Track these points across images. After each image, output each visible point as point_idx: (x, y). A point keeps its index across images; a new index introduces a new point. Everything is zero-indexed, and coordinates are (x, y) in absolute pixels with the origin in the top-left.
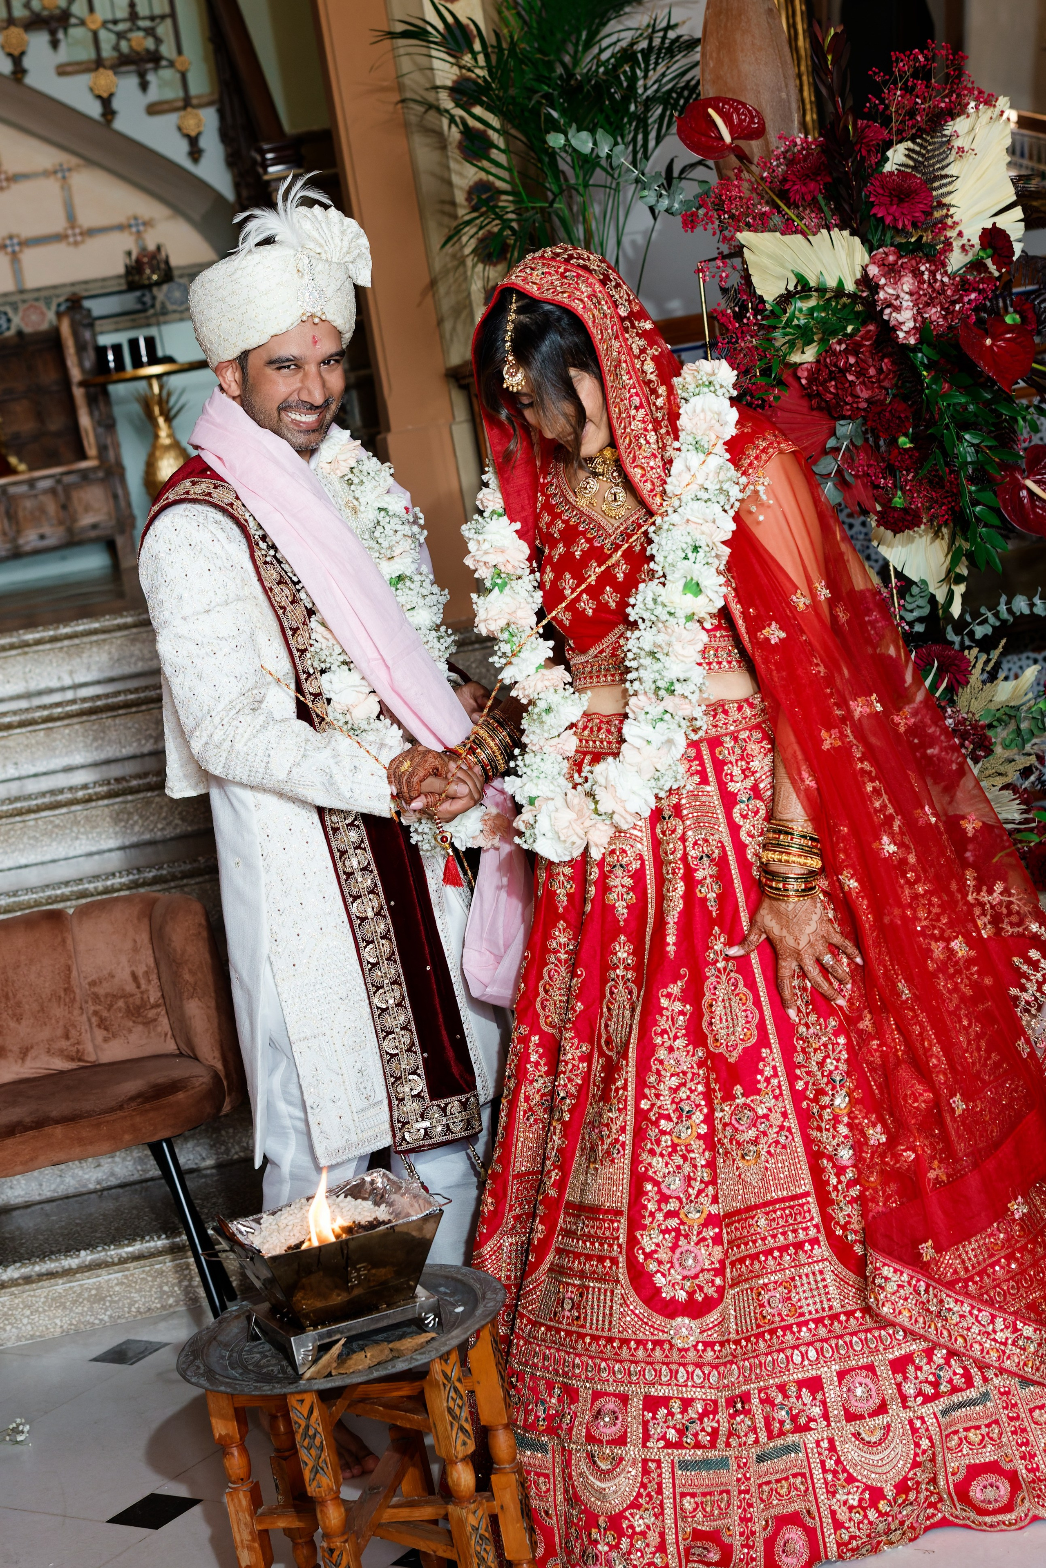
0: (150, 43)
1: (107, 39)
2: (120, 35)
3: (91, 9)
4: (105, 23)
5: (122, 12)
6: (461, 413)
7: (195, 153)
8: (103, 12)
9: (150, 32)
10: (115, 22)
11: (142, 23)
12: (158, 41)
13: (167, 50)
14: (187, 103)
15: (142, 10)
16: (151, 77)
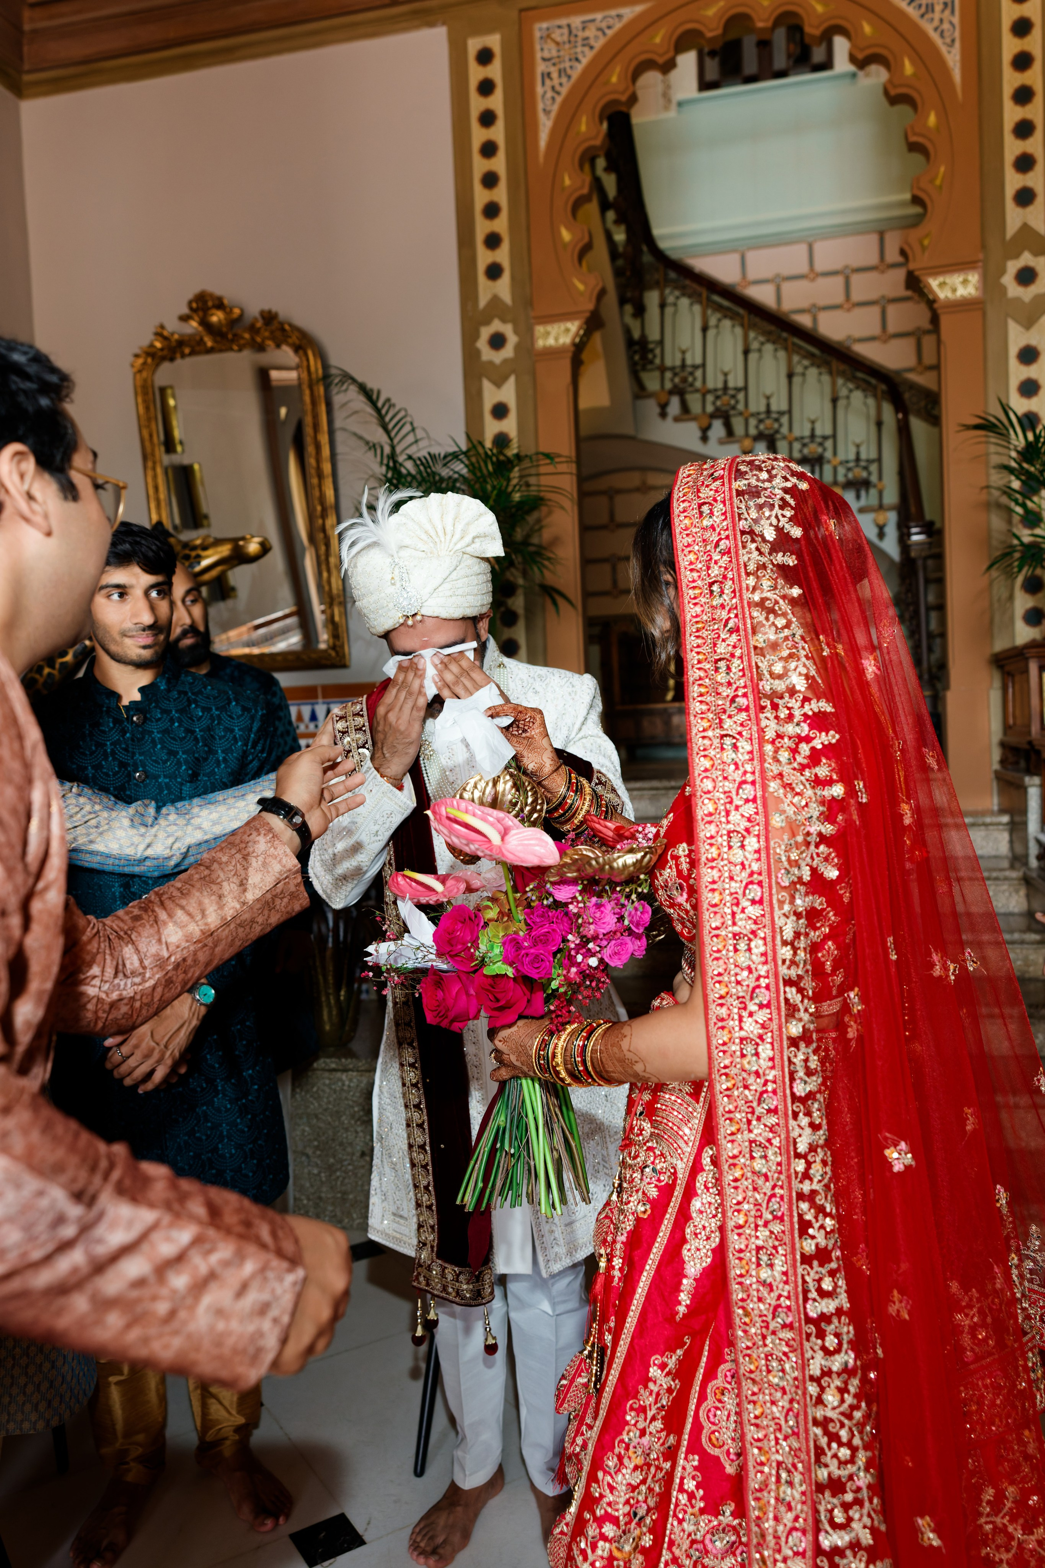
0: (864, 474)
1: (841, 471)
2: (849, 469)
3: (835, 453)
4: (841, 463)
5: (852, 456)
6: (997, 683)
7: (881, 535)
8: (841, 456)
9: (866, 468)
10: (847, 462)
11: (863, 464)
12: (870, 474)
13: (874, 478)
14: (881, 507)
15: (863, 456)
16: (863, 493)
